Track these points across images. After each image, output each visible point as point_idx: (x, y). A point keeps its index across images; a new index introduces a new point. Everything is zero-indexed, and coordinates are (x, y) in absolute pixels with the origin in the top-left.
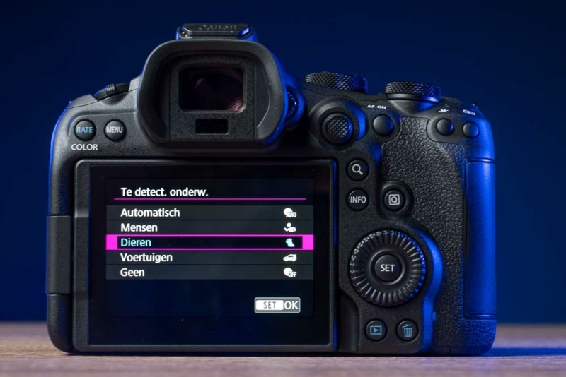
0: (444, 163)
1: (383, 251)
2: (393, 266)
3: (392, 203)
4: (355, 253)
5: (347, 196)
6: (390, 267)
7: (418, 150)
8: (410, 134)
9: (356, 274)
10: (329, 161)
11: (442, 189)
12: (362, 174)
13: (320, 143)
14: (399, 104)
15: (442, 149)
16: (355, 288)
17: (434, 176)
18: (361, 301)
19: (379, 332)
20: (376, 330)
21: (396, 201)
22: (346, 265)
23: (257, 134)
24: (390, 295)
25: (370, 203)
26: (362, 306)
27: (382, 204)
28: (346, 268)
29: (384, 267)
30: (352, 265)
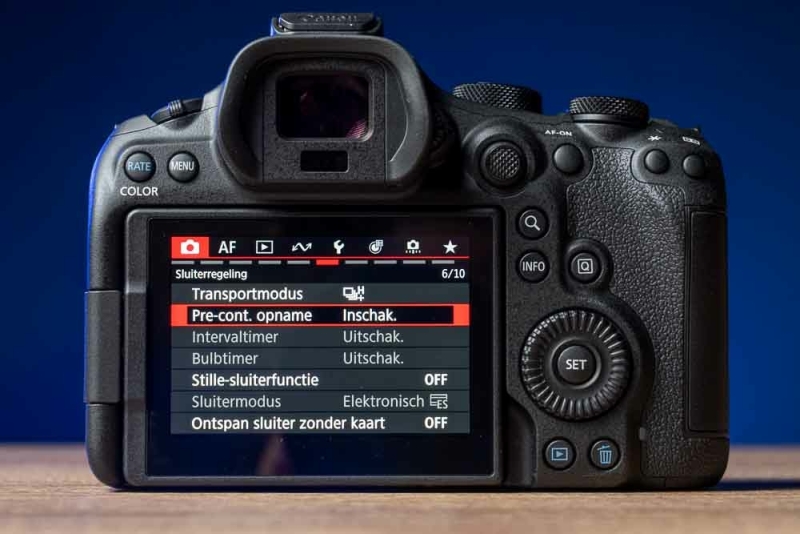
0: (657, 214)
1: (570, 339)
2: (583, 361)
3: (582, 271)
4: (529, 343)
5: (518, 262)
6: (580, 363)
7: (619, 195)
8: (608, 171)
9: (531, 374)
10: (491, 210)
11: (654, 251)
12: (538, 229)
13: (479, 185)
14: (591, 129)
15: (653, 194)
16: (529, 394)
17: (642, 232)
18: (539, 412)
19: (563, 457)
20: (559, 454)
21: (587, 269)
22: (517, 360)
23: (389, 172)
24: (579, 404)
25: (550, 272)
26: (540, 420)
27: (567, 273)
28: (516, 364)
29: (571, 363)
30: (526, 360)
